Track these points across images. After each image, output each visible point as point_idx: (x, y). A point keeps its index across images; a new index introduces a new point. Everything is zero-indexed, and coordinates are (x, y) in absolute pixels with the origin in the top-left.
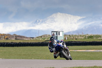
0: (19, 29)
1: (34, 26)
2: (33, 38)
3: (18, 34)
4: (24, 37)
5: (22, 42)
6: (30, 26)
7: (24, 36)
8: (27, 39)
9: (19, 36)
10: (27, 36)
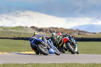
0: (81, 24)
1: (96, 22)
2: (95, 33)
3: (80, 29)
4: (87, 32)
5: (84, 37)
6: (93, 22)
8: (89, 34)
9: (82, 31)
10: (90, 32)
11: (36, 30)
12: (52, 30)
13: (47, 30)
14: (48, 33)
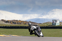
2: (41, 24)
6: (39, 16)
7: (35, 22)
11: (4, 22)
12: (14, 21)
13: (11, 22)
14: (12, 24)
